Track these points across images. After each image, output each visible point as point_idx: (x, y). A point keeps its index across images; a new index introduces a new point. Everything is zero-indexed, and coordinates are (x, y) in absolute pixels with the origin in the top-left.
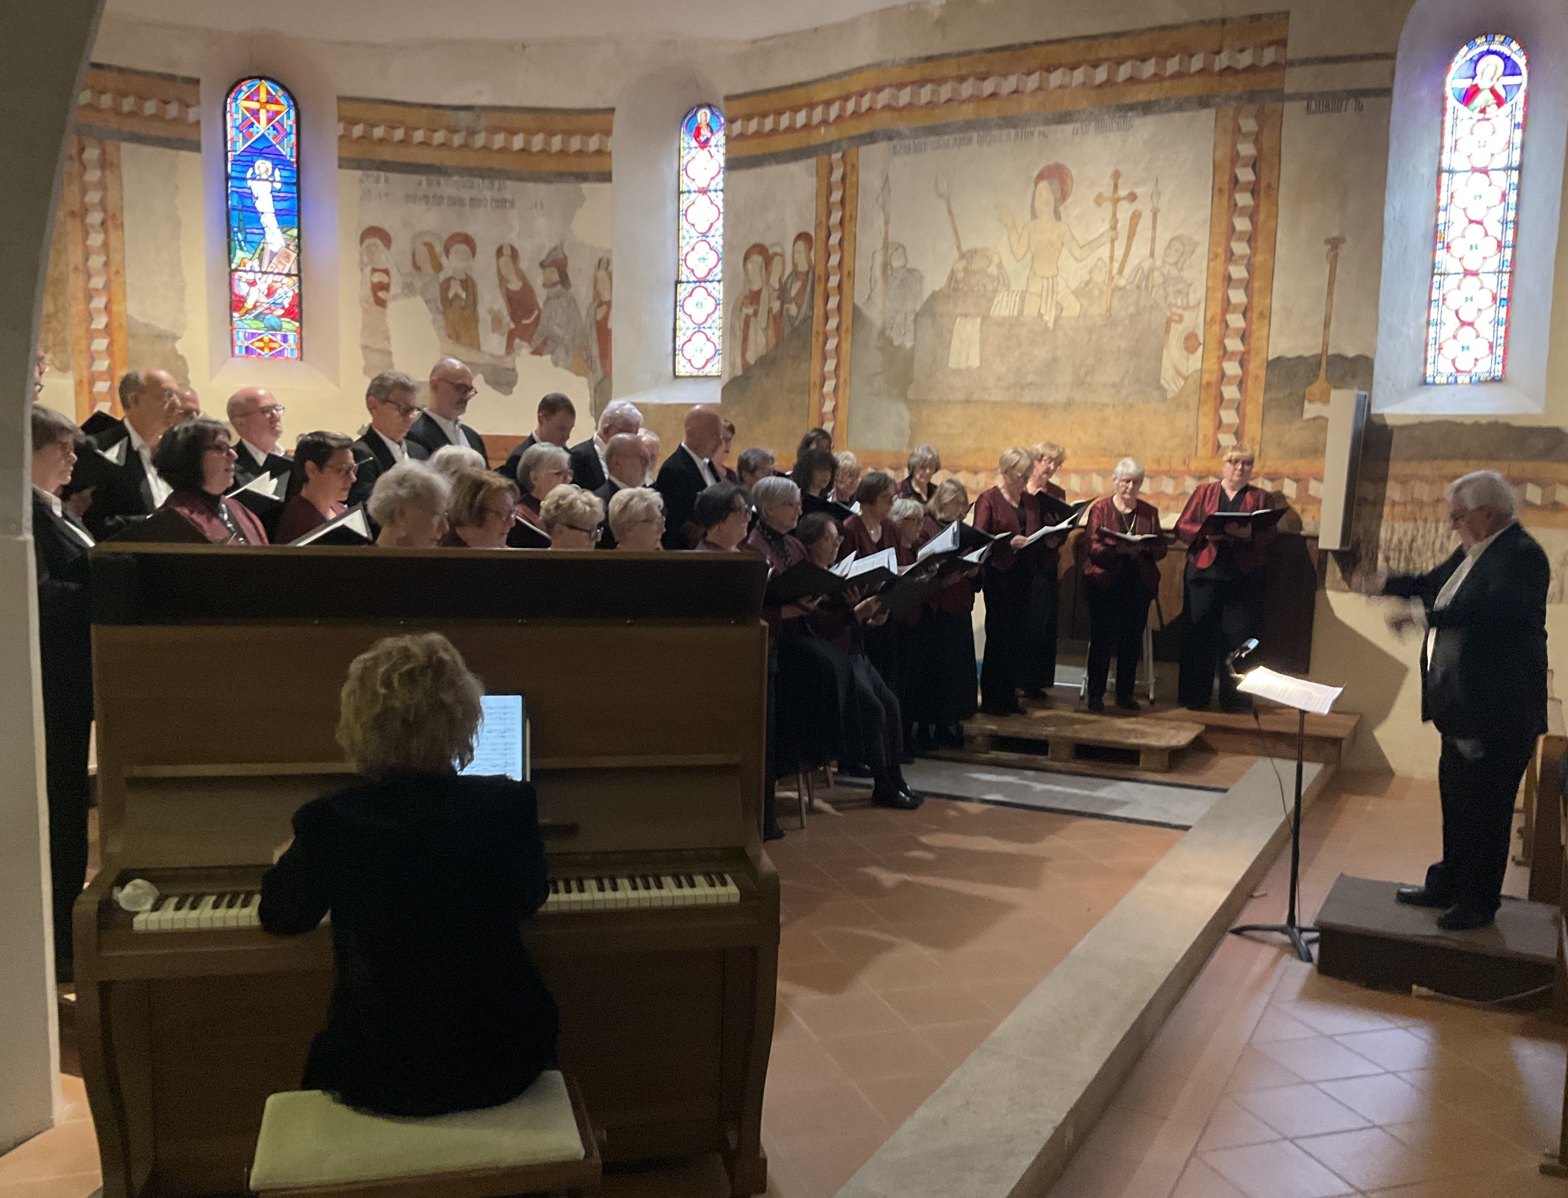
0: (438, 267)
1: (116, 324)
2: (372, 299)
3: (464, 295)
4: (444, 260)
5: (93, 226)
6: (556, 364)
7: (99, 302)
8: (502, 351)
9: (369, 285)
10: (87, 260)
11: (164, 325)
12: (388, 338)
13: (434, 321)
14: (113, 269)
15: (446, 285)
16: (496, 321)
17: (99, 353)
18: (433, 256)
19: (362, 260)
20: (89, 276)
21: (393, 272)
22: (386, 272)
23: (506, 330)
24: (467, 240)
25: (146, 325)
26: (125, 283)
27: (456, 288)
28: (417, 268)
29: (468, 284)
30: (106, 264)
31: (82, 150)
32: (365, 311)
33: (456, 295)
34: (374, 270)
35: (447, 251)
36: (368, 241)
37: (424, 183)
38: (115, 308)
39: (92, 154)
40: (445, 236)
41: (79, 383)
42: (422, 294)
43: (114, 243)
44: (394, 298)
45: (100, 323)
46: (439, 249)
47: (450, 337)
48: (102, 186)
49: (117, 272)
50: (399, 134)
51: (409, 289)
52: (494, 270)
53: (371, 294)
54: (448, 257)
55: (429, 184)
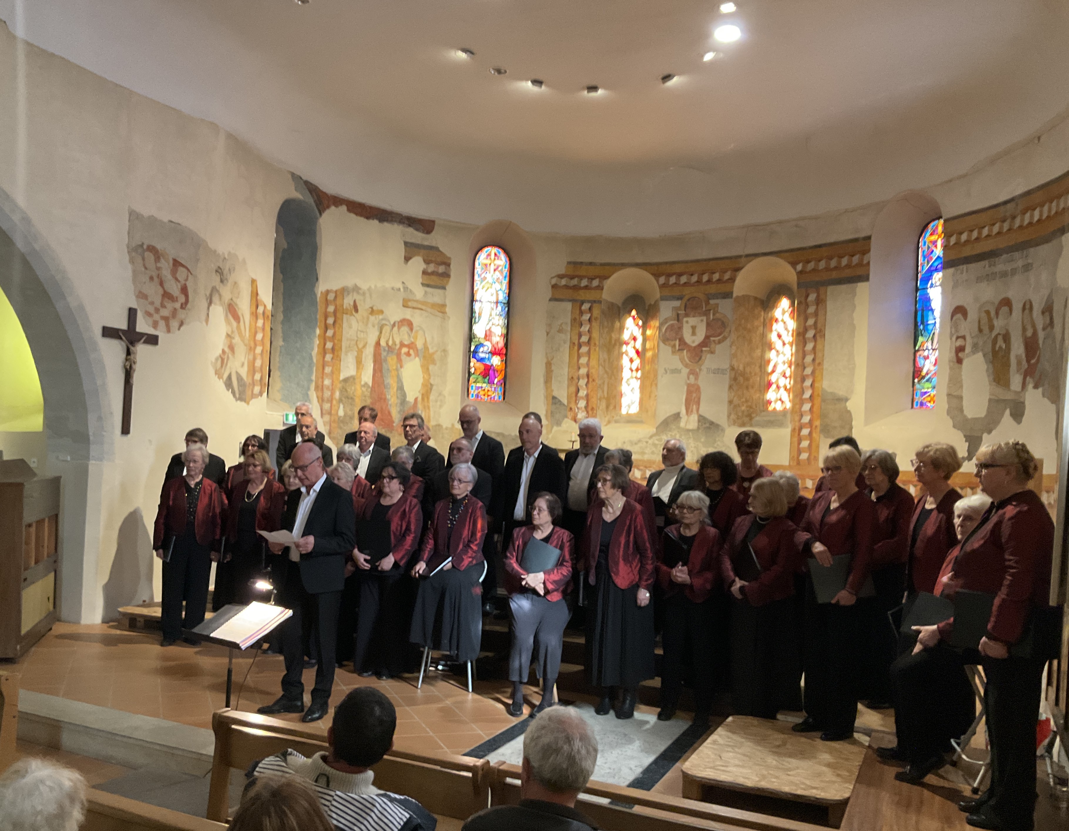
0: (992, 328)
1: (816, 394)
2: (955, 360)
3: (1004, 347)
4: (996, 323)
5: (809, 338)
6: (1044, 396)
7: (808, 383)
8: (1019, 389)
9: (954, 349)
10: (804, 358)
11: (841, 393)
12: (961, 387)
13: (987, 371)
14: (817, 361)
15: (995, 341)
16: (1019, 363)
17: (805, 412)
18: (990, 320)
19: (951, 332)
20: (804, 368)
21: (968, 338)
22: (964, 337)
23: (1023, 370)
24: (1007, 302)
25: (831, 393)
26: (823, 369)
27: (1001, 343)
28: (980, 330)
29: (1006, 337)
30: (814, 360)
31: (807, 296)
32: (951, 368)
33: (1000, 347)
34: (958, 338)
35: (997, 314)
36: (954, 318)
37: (987, 266)
38: (816, 385)
39: (812, 297)
40: (997, 302)
41: (793, 430)
42: (982, 350)
43: (819, 347)
44: (968, 356)
45: (807, 395)
46: (993, 313)
47: (994, 381)
48: (816, 314)
49: (819, 364)
50: (975, 234)
51: (975, 348)
52: (1020, 323)
53: (953, 354)
54: (997, 318)
55: (990, 266)
